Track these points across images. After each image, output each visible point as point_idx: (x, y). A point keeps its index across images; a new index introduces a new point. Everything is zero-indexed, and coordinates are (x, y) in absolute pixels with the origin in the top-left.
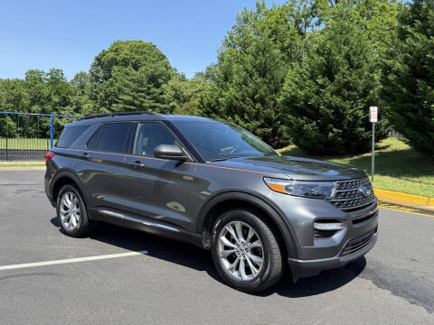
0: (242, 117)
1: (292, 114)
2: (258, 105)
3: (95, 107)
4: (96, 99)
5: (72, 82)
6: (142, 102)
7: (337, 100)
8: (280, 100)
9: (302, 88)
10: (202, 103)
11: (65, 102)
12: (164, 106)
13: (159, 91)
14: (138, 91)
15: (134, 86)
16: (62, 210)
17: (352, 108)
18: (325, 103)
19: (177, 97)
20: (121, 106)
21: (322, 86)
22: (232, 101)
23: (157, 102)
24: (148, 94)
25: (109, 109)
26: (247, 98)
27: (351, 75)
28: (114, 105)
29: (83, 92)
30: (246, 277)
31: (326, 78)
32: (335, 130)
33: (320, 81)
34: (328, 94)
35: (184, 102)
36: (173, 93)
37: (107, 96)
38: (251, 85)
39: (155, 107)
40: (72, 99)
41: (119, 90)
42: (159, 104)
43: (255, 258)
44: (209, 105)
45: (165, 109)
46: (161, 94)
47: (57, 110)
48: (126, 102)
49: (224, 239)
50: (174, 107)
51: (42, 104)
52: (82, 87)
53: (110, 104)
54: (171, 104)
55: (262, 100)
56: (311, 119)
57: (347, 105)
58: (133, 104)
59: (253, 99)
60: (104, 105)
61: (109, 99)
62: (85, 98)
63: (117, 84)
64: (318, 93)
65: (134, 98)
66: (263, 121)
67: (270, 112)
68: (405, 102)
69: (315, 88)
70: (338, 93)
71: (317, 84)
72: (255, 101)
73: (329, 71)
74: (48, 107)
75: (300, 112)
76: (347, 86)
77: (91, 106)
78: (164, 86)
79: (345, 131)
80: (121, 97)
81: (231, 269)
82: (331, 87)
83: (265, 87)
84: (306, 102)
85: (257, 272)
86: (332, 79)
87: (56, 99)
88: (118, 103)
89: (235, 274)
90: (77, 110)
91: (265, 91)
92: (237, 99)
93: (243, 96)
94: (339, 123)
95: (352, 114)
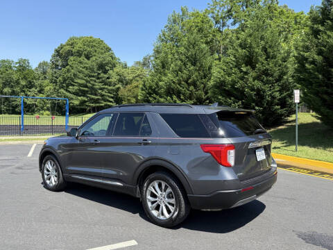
0: (179, 97)
1: (221, 95)
2: (192, 88)
3: (55, 89)
4: (56, 82)
5: (36, 69)
6: (93, 85)
7: (258, 84)
8: (211, 83)
9: (229, 75)
10: (144, 85)
11: (31, 85)
12: (110, 88)
13: (106, 76)
14: (90, 76)
15: (86, 72)
17: (270, 90)
18: (248, 87)
19: (120, 81)
20: (76, 88)
21: (246, 73)
22: (170, 84)
23: (105, 84)
24: (98, 78)
25: (67, 91)
26: (183, 83)
27: (269, 64)
28: (70, 87)
29: (45, 77)
31: (249, 67)
32: (257, 108)
33: (244, 69)
34: (251, 79)
35: (126, 84)
36: (118, 77)
37: (65, 80)
38: (185, 71)
39: (104, 88)
40: (37, 83)
41: (75, 75)
42: (106, 87)
44: (150, 87)
45: (112, 90)
46: (108, 78)
47: (24, 91)
48: (80, 85)
50: (119, 88)
51: (12, 87)
52: (44, 73)
53: (68, 86)
54: (117, 86)
55: (194, 84)
56: (237, 99)
57: (266, 87)
58: (86, 86)
59: (187, 82)
60: (63, 87)
61: (66, 83)
62: (47, 81)
63: (72, 71)
64: (242, 78)
65: (87, 81)
66: (195, 100)
67: (201, 93)
68: (320, 86)
69: (240, 75)
70: (257, 78)
71: (241, 71)
72: (189, 85)
73: (250, 61)
74: (17, 89)
75: (228, 94)
76: (266, 73)
77: (52, 88)
78: (110, 72)
79: (265, 108)
80: (76, 81)
82: (253, 74)
83: (197, 74)
84: (233, 86)
86: (253, 68)
87: (23, 83)
88: (74, 85)
90: (41, 91)
91: (196, 76)
92: (174, 82)
93: (179, 80)
94: (260, 102)
95: (271, 95)
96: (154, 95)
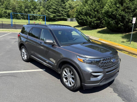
0: (90, 17)
1: (106, 17)
2: (96, 13)
3: (44, 10)
4: (44, 7)
5: (37, 1)
6: (59, 9)
7: (123, 13)
8: (103, 11)
9: (111, 8)
10: (77, 11)
11: (35, 8)
12: (66, 10)
13: (64, 5)
14: (58, 5)
15: (56, 3)
16: (22, 53)
17: (128, 16)
18: (119, 14)
19: (70, 7)
20: (52, 10)
21: (118, 8)
22: (87, 11)
23: (64, 9)
24: (61, 6)
25: (48, 11)
26: (92, 10)
27: (129, 4)
28: (50, 10)
29: (41, 5)
30: (70, 85)
31: (120, 5)
32: (121, 24)
34: (120, 11)
35: (72, 9)
36: (69, 6)
37: (48, 7)
38: (94, 5)
39: (63, 11)
40: (38, 7)
41: (52, 4)
42: (64, 10)
43: (72, 80)
44: (79, 11)
45: (66, 11)
46: (65, 6)
47: (33, 11)
48: (54, 9)
49: (64, 72)
50: (69, 11)
51: (28, 9)
52: (40, 3)
53: (49, 9)
54: (68, 10)
55: (97, 11)
56: (113, 19)
57: (126, 15)
58: (56, 10)
59: (94, 10)
60: (47, 10)
62: (41, 7)
63: (51, 2)
64: (116, 10)
65: (56, 7)
66: (97, 18)
67: (100, 16)
69: (116, 8)
70: (124, 10)
71: (117, 7)
72: (95, 11)
73: (121, 2)
74: (30, 10)
75: (109, 17)
76: (128, 8)
77: (43, 9)
78: (66, 3)
79: (125, 24)
80: (52, 7)
81: (66, 82)
82: (122, 8)
83: (99, 6)
84: (112, 13)
85: (73, 84)
86: (122, 5)
87: (32, 7)
88: (51, 9)
89: (67, 83)
90: (39, 11)
91: (99, 8)
92: (89, 10)
94: (123, 21)
95: (128, 18)
96: (81, 15)
